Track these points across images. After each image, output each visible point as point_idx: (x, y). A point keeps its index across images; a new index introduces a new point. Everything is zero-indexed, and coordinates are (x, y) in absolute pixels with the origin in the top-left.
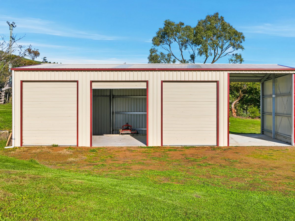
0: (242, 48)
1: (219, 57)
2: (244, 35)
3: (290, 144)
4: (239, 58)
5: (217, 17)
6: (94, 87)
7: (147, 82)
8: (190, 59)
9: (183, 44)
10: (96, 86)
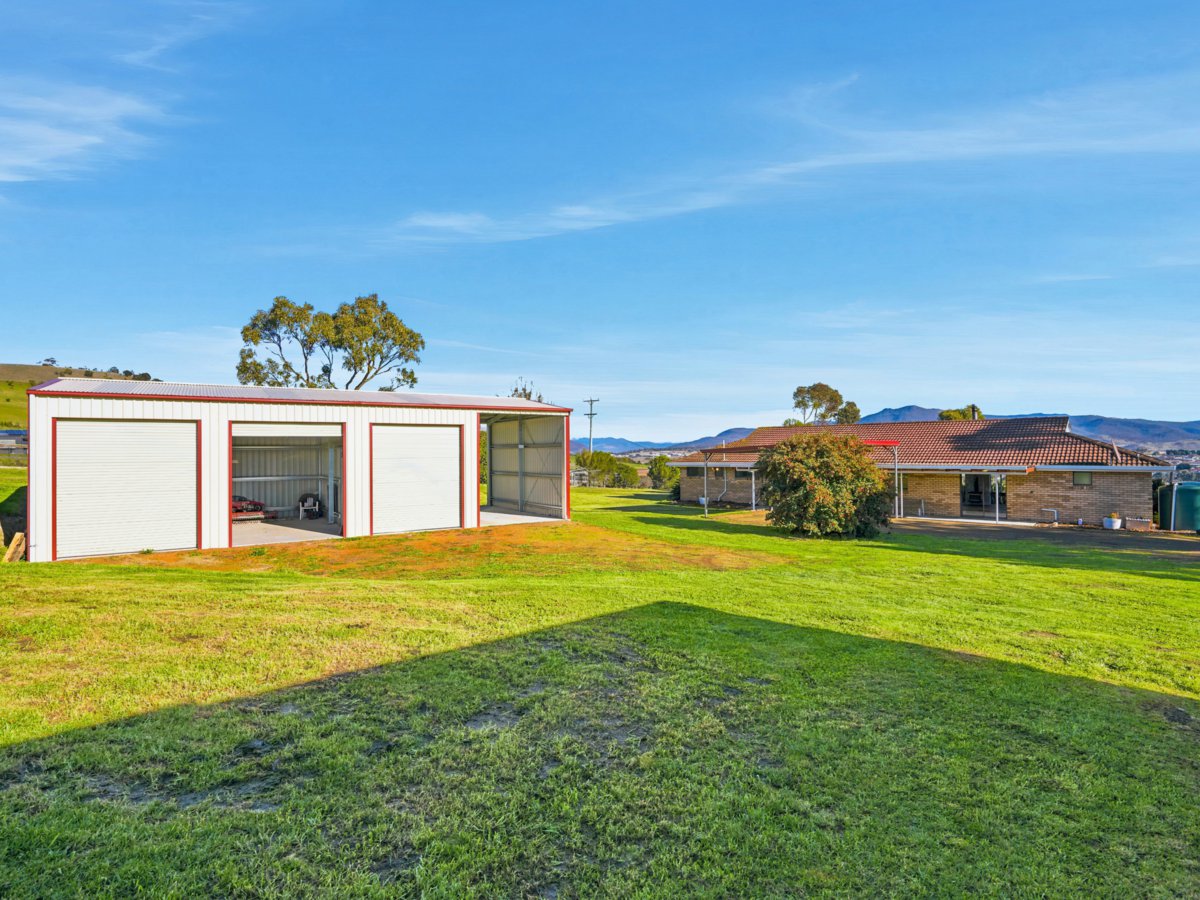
0: (418, 360)
1: (376, 373)
2: (425, 339)
3: (559, 516)
4: (410, 378)
5: (376, 301)
6: (235, 433)
7: (343, 425)
8: (322, 373)
9: (308, 347)
10: (239, 431)
